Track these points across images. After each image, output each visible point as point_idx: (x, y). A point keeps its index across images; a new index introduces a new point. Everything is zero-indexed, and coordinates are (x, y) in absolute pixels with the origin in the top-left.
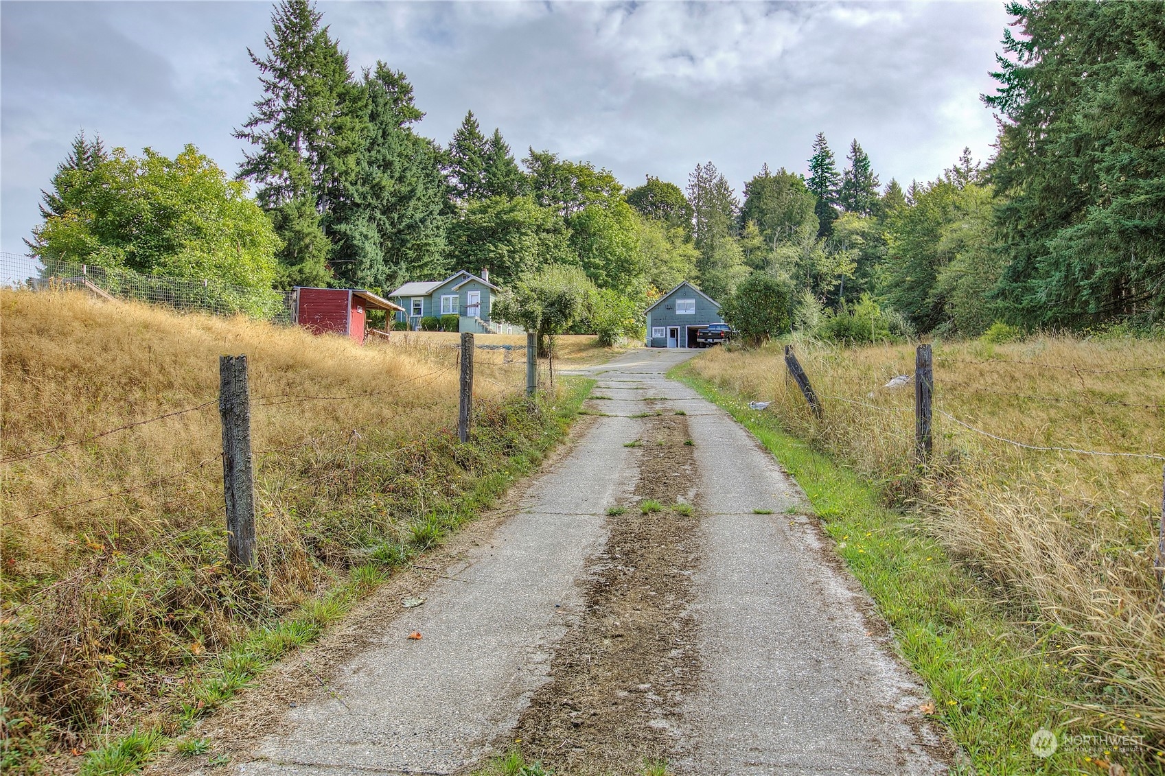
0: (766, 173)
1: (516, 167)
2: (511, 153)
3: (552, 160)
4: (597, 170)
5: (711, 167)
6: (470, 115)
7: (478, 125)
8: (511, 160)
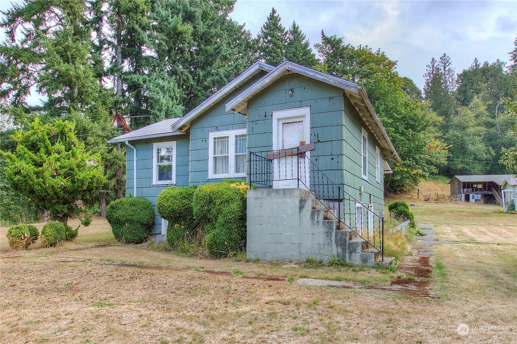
0: (476, 65)
1: (310, 51)
2: (306, 39)
3: (340, 41)
4: (374, 51)
5: (446, 57)
6: (274, 11)
7: (280, 19)
8: (307, 45)
